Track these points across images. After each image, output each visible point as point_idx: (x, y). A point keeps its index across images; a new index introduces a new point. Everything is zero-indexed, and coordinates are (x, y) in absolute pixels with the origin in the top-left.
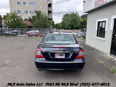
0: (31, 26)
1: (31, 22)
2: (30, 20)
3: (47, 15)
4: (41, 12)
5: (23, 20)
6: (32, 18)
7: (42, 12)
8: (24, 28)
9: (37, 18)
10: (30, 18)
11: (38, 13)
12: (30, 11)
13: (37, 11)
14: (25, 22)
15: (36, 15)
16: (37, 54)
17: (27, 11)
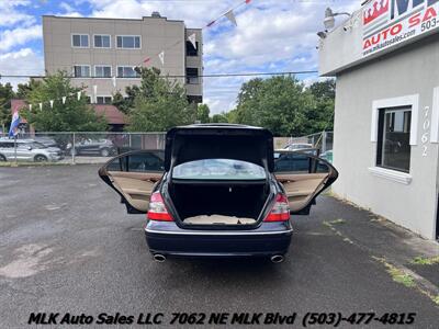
0: (122, 125)
1: (122, 109)
2: (119, 103)
3: (181, 86)
4: (159, 72)
5: (94, 100)
6: (127, 96)
8: (95, 130)
9: (145, 95)
10: (118, 96)
11: (150, 77)
12: (120, 69)
13: (145, 70)
14: (100, 110)
15: (139, 85)
17: (107, 70)
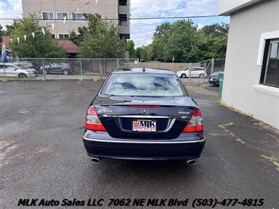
0: (76, 54)
1: (75, 43)
2: (73, 38)
3: (115, 26)
4: (100, 17)
5: (57, 36)
6: (79, 34)
7: (102, 18)
8: (57, 57)
9: (91, 33)
10: (73, 34)
11: (94, 20)
12: (74, 14)
13: (90, 15)
14: (61, 43)
15: (87, 26)
16: (88, 122)
